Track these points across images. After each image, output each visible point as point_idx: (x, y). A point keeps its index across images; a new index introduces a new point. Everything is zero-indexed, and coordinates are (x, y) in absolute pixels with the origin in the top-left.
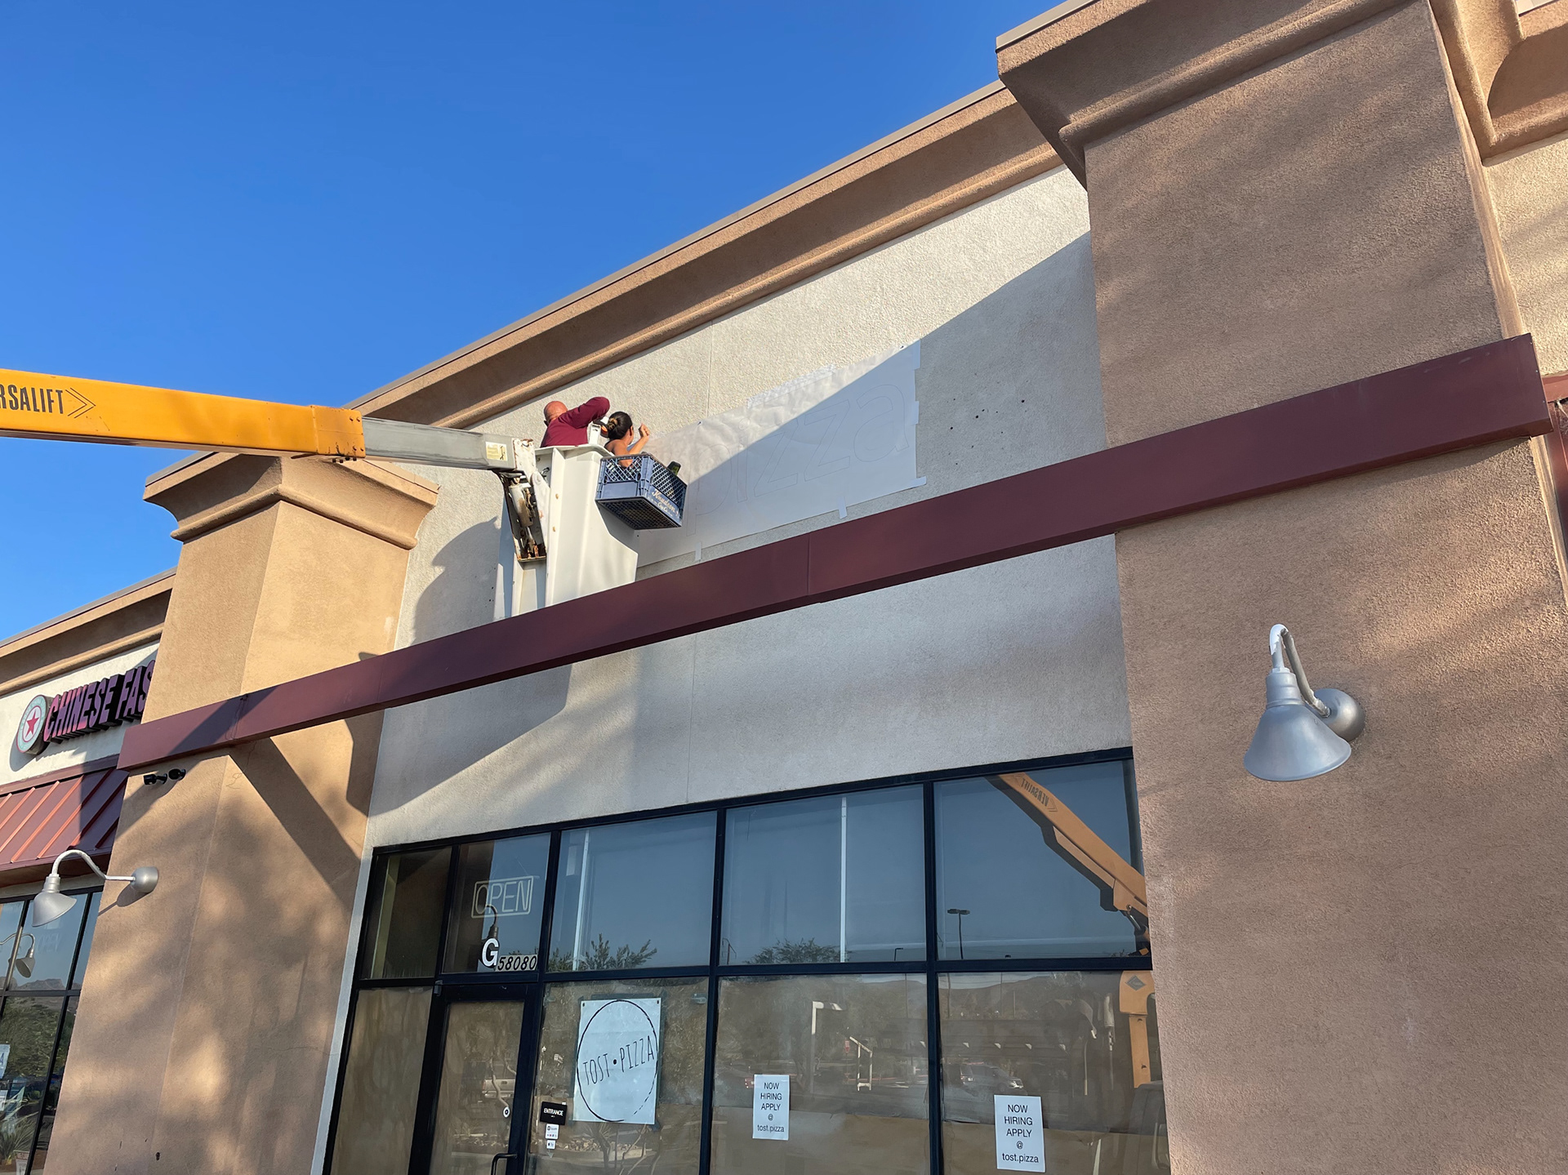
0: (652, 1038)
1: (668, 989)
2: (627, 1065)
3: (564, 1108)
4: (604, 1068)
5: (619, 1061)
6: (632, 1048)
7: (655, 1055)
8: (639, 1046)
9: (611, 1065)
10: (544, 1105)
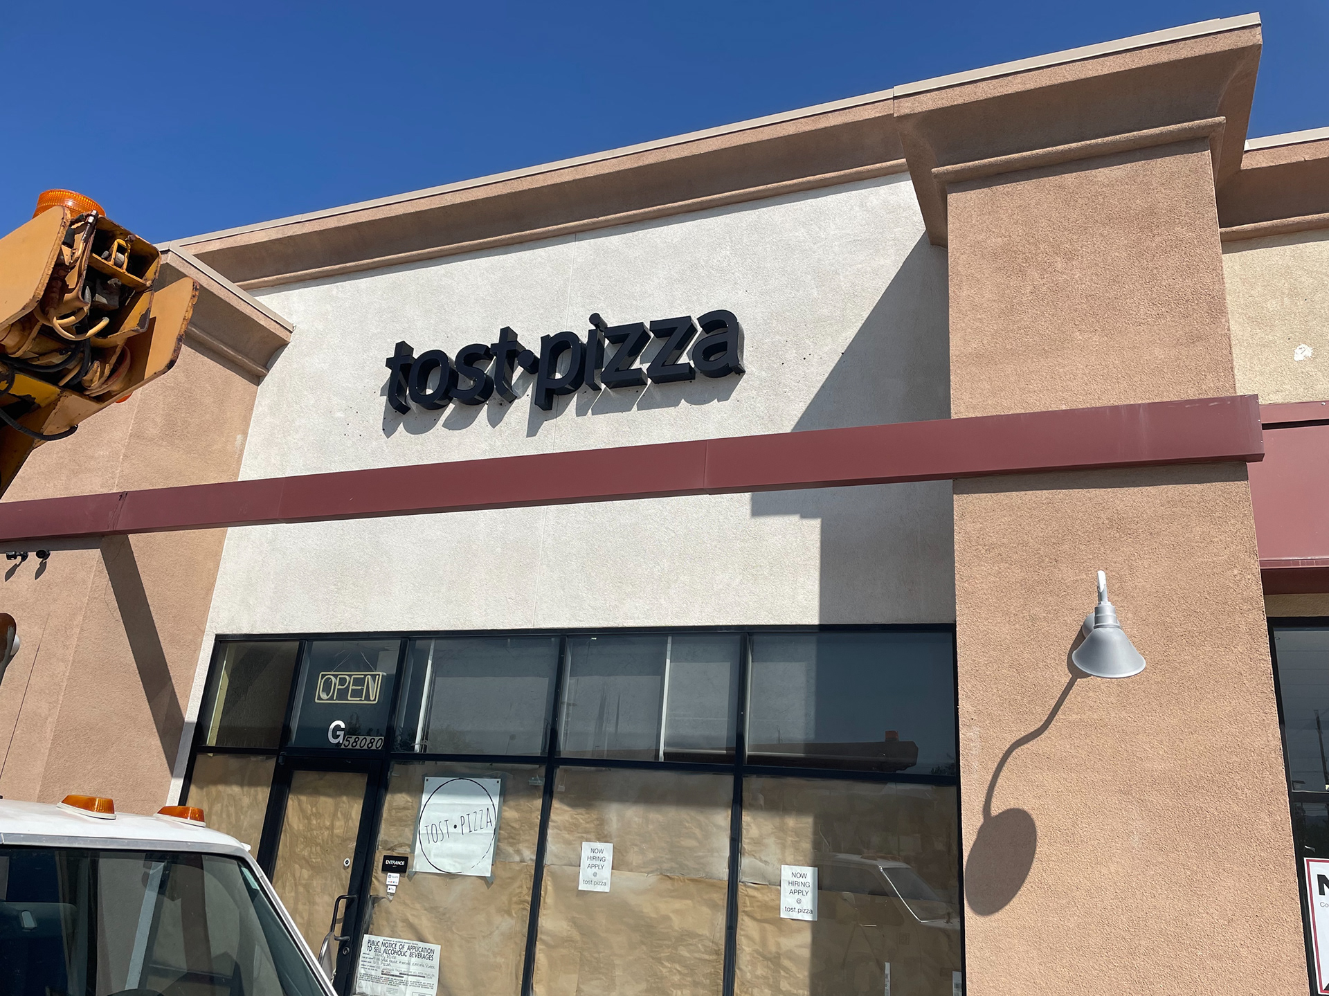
0: (491, 810)
1: (507, 772)
2: (466, 830)
4: (445, 831)
5: (459, 827)
6: (472, 817)
7: (494, 823)
8: (479, 816)
9: (452, 829)
10: (386, 858)
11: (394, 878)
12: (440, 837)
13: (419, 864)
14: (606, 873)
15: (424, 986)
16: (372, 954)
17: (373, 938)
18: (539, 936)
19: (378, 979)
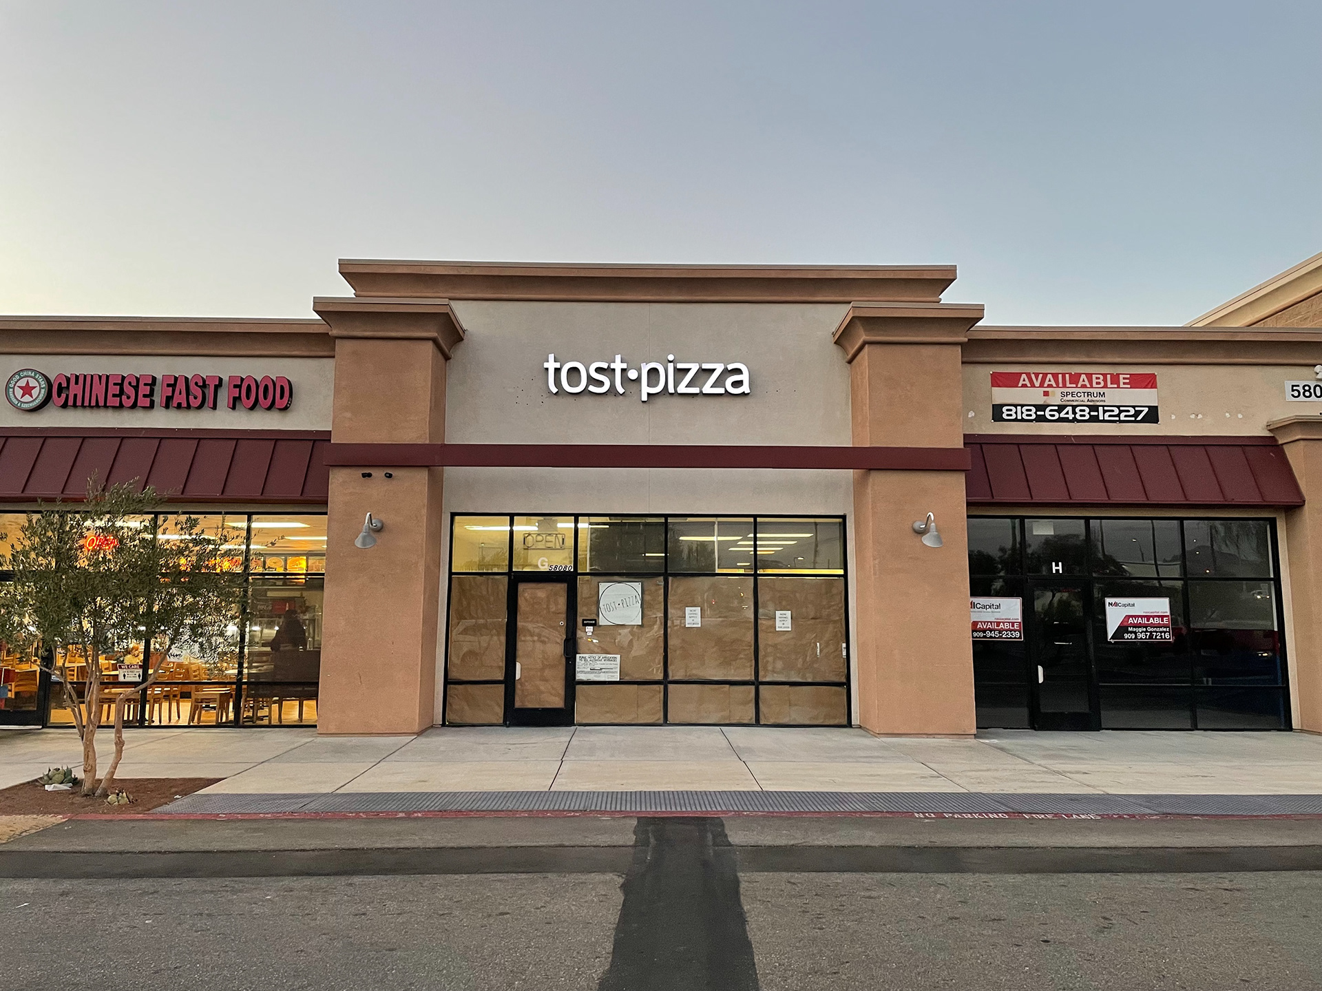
0: (637, 596)
1: (643, 580)
2: (625, 605)
3: (595, 620)
4: (614, 607)
5: (621, 604)
6: (628, 600)
7: (640, 602)
8: (631, 599)
9: (617, 605)
10: (583, 620)
11: (589, 629)
12: (612, 609)
13: (602, 621)
14: (698, 620)
15: (613, 672)
16: (583, 662)
17: (581, 655)
18: (669, 647)
19: (588, 672)
